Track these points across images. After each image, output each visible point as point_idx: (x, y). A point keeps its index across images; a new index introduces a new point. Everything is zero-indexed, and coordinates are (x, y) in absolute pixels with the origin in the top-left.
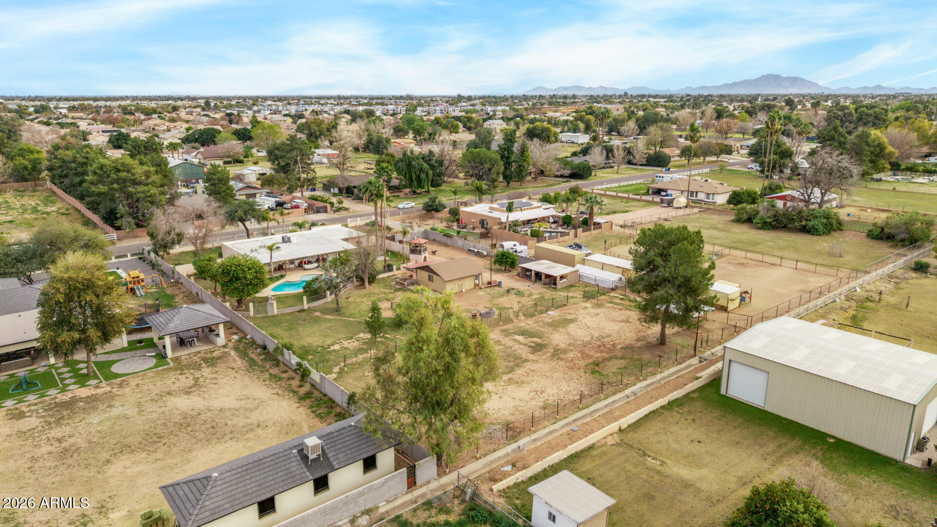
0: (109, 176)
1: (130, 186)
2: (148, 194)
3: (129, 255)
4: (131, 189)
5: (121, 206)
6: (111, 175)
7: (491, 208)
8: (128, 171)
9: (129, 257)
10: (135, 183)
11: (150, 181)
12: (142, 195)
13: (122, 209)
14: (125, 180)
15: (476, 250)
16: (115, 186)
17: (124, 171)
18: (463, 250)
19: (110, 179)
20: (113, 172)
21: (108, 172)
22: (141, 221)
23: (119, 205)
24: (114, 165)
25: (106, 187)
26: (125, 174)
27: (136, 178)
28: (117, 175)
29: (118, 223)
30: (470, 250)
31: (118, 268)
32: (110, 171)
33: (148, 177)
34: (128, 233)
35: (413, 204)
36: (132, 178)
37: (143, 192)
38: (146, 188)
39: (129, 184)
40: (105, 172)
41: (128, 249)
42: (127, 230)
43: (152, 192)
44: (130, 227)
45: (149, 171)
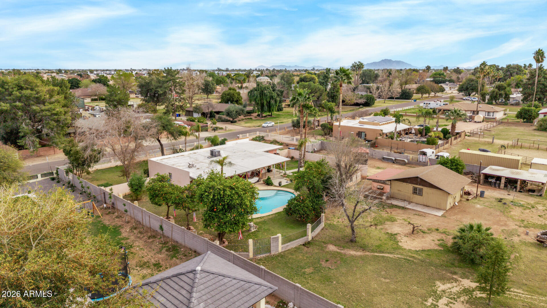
0: (10, 94)
1: (33, 105)
2: (54, 112)
3: (39, 176)
4: (34, 107)
5: (24, 125)
6: (14, 93)
7: (360, 122)
8: (32, 89)
9: (40, 178)
10: (39, 101)
11: (53, 100)
12: (48, 113)
13: (25, 127)
14: (28, 98)
15: (393, 159)
16: (18, 104)
17: (27, 89)
18: (375, 158)
19: (12, 97)
20: (16, 89)
21: (10, 90)
22: (46, 140)
23: (22, 123)
24: (16, 82)
25: (8, 105)
26: (29, 91)
27: (41, 96)
28: (20, 93)
29: (20, 142)
30: (383, 158)
31: (29, 192)
32: (12, 88)
33: (51, 96)
34: (32, 152)
35: (273, 123)
36: (36, 96)
37: (48, 110)
38: (52, 106)
39: (32, 102)
40: (7, 90)
41: (37, 168)
42: (32, 149)
43: (57, 109)
44: (35, 146)
45: (53, 91)
